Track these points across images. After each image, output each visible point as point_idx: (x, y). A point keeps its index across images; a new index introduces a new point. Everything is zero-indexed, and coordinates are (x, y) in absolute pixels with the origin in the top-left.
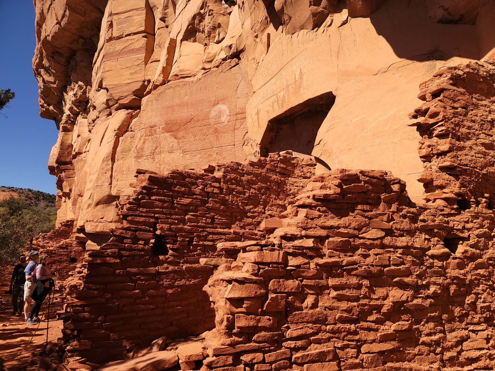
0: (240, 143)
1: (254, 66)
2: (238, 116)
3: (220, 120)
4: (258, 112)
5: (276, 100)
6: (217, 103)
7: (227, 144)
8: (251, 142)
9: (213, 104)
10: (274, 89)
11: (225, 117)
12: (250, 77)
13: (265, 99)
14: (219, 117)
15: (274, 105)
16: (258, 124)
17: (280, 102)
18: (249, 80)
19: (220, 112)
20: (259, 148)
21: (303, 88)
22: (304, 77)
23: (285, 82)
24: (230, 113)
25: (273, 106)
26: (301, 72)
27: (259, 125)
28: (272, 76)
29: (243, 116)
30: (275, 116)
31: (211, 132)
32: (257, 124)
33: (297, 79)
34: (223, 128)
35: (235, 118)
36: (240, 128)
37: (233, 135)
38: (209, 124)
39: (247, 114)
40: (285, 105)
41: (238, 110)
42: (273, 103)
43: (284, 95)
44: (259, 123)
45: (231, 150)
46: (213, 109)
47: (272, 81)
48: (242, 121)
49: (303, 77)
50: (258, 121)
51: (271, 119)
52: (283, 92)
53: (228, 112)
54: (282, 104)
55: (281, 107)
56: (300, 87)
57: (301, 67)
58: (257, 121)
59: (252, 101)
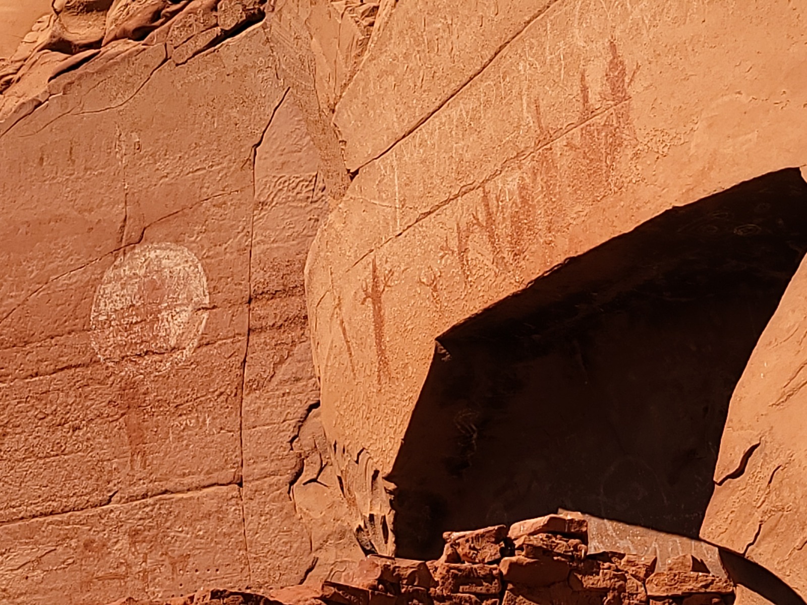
0: (272, 467)
1: (352, 29)
2: (259, 309)
3: (155, 337)
4: (375, 285)
5: (481, 217)
6: (135, 236)
7: (195, 480)
8: (339, 464)
9: (111, 244)
10: (468, 156)
11: (184, 317)
12: (326, 92)
13: (417, 214)
14: (152, 317)
15: (470, 246)
16: (375, 359)
17: (503, 229)
18: (324, 106)
19: (154, 287)
20: (386, 498)
21: (630, 152)
22: (635, 89)
23: (529, 118)
24: (213, 290)
25: (463, 251)
26: (616, 63)
27: (384, 362)
28: (453, 86)
29: (291, 306)
30: (476, 307)
31: (98, 405)
32: (372, 354)
33: (594, 99)
34: (173, 380)
35: (243, 321)
36: (275, 381)
37: (233, 422)
38: (86, 359)
39: (312, 299)
40: (533, 248)
41: (258, 276)
42: (463, 235)
43: (522, 188)
44: (381, 352)
45: (220, 515)
46: (110, 273)
47: (453, 111)
48: (287, 337)
49: (630, 91)
50: (379, 336)
51: (454, 328)
52: (517, 174)
53: (199, 287)
54: (516, 240)
55: (509, 257)
56: (615, 146)
57: (617, 33)
58: (372, 341)
59: (338, 226)
